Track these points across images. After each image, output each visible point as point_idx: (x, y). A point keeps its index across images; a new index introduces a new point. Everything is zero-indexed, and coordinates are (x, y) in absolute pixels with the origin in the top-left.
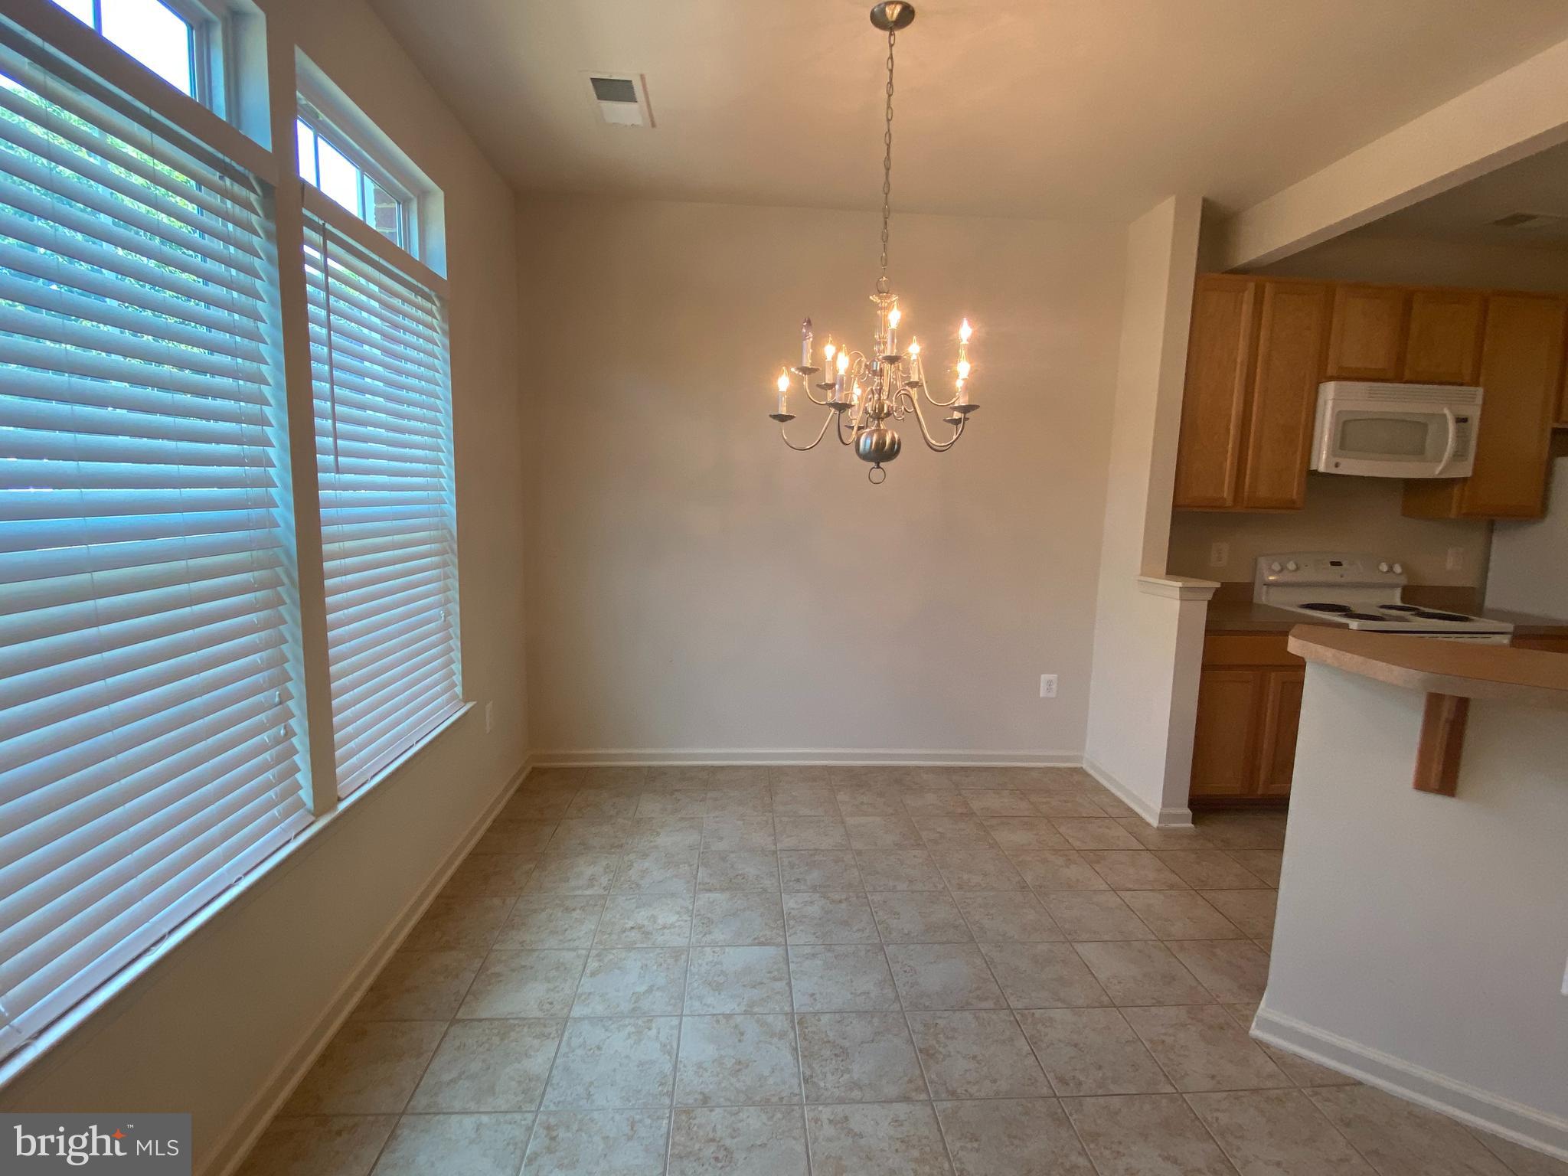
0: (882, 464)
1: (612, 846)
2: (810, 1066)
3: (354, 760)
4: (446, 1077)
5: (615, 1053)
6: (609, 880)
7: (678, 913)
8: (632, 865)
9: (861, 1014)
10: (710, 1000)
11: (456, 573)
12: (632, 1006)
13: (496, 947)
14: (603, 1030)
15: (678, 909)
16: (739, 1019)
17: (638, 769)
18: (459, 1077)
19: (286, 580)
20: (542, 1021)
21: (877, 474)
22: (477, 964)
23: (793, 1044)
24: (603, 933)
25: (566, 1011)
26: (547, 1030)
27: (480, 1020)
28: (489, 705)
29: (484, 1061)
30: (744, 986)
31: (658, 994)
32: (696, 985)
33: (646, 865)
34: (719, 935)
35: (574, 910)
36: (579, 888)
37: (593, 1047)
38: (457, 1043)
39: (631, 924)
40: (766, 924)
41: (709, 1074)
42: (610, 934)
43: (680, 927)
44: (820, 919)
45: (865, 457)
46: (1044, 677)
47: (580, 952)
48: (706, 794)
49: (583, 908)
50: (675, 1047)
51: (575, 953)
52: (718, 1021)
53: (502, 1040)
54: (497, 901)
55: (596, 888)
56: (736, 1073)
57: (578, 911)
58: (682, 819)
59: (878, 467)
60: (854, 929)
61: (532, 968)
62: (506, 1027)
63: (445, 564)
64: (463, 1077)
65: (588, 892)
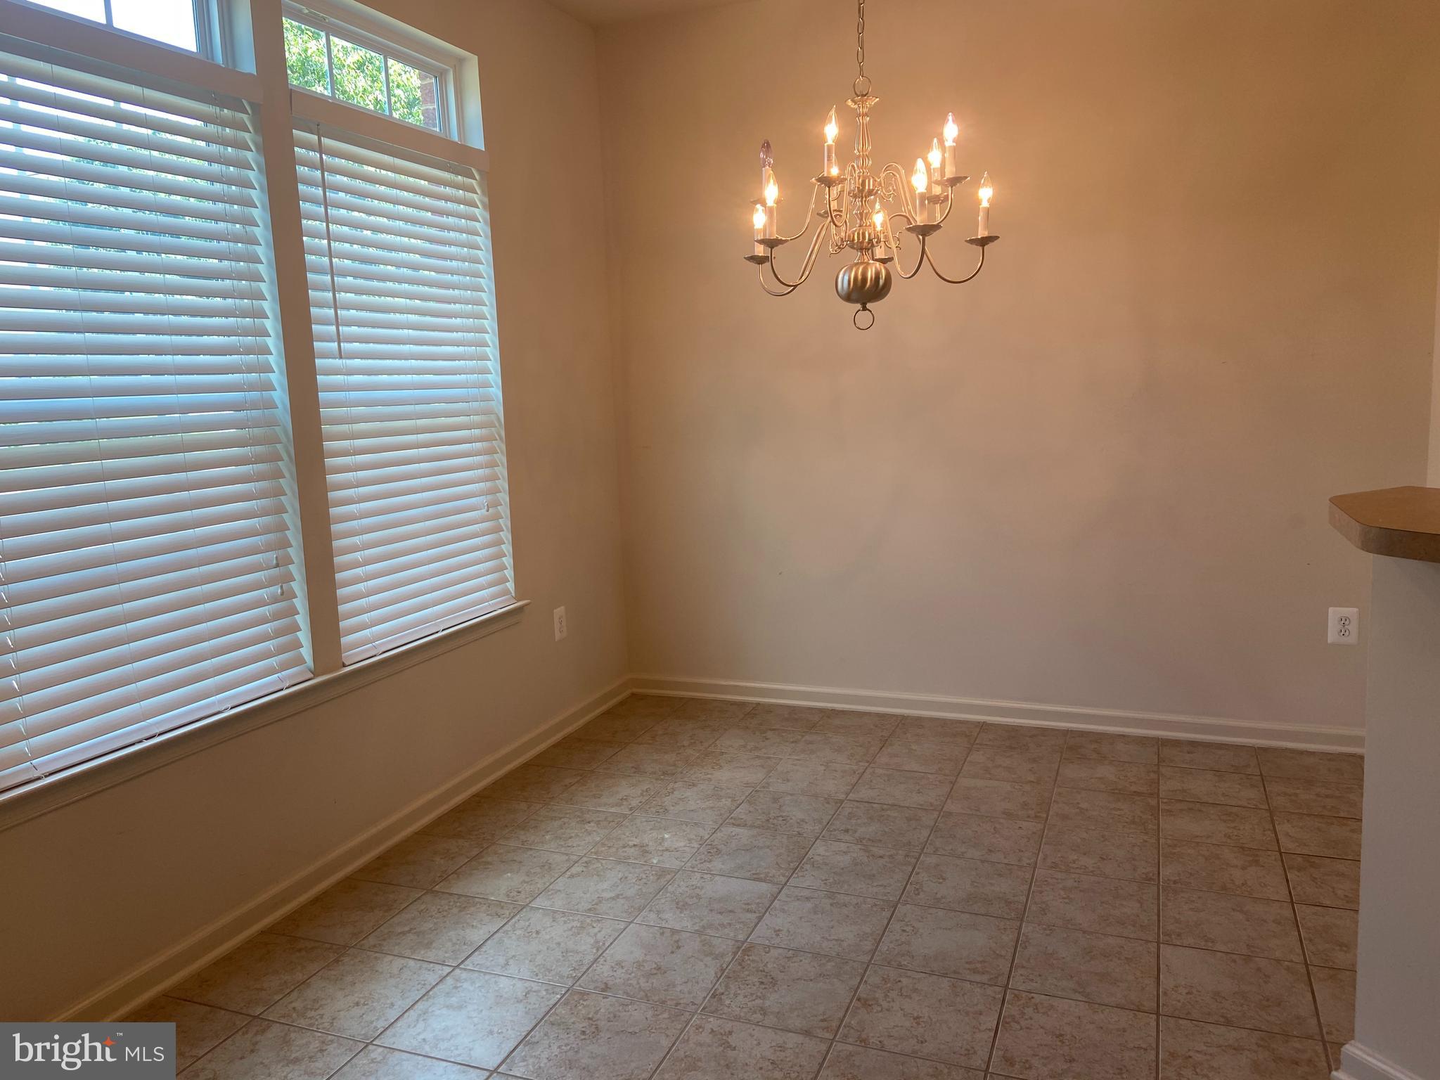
0: (869, 306)
1: (664, 774)
2: (727, 987)
3: (367, 632)
4: (399, 930)
5: (549, 939)
6: (640, 802)
7: (690, 840)
8: (672, 793)
9: (816, 955)
10: (668, 915)
11: (505, 460)
12: (590, 907)
13: (501, 842)
14: (551, 920)
15: (692, 836)
16: (684, 935)
17: (742, 705)
18: (409, 931)
19: (285, 456)
20: (502, 904)
21: (864, 317)
22: (475, 852)
23: (725, 966)
24: (603, 845)
25: (528, 900)
26: (501, 912)
27: (451, 894)
28: (560, 611)
29: (435, 924)
30: (711, 910)
31: (622, 901)
32: (663, 901)
33: (688, 793)
34: (717, 865)
35: (589, 822)
36: (605, 805)
37: (534, 931)
38: (423, 907)
39: (636, 841)
40: (777, 863)
41: (624, 971)
42: (610, 847)
43: (684, 852)
44: (843, 869)
45: (848, 298)
46: (1334, 613)
47: (572, 857)
48: (803, 736)
49: (598, 823)
50: (607, 945)
51: (567, 857)
52: (662, 934)
53: (460, 911)
54: (523, 806)
55: (622, 807)
56: (649, 975)
57: (592, 824)
58: (758, 757)
59: (865, 309)
60: (875, 884)
61: (521, 862)
62: (467, 902)
63: (491, 451)
64: (412, 931)
65: (613, 810)
